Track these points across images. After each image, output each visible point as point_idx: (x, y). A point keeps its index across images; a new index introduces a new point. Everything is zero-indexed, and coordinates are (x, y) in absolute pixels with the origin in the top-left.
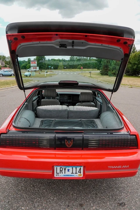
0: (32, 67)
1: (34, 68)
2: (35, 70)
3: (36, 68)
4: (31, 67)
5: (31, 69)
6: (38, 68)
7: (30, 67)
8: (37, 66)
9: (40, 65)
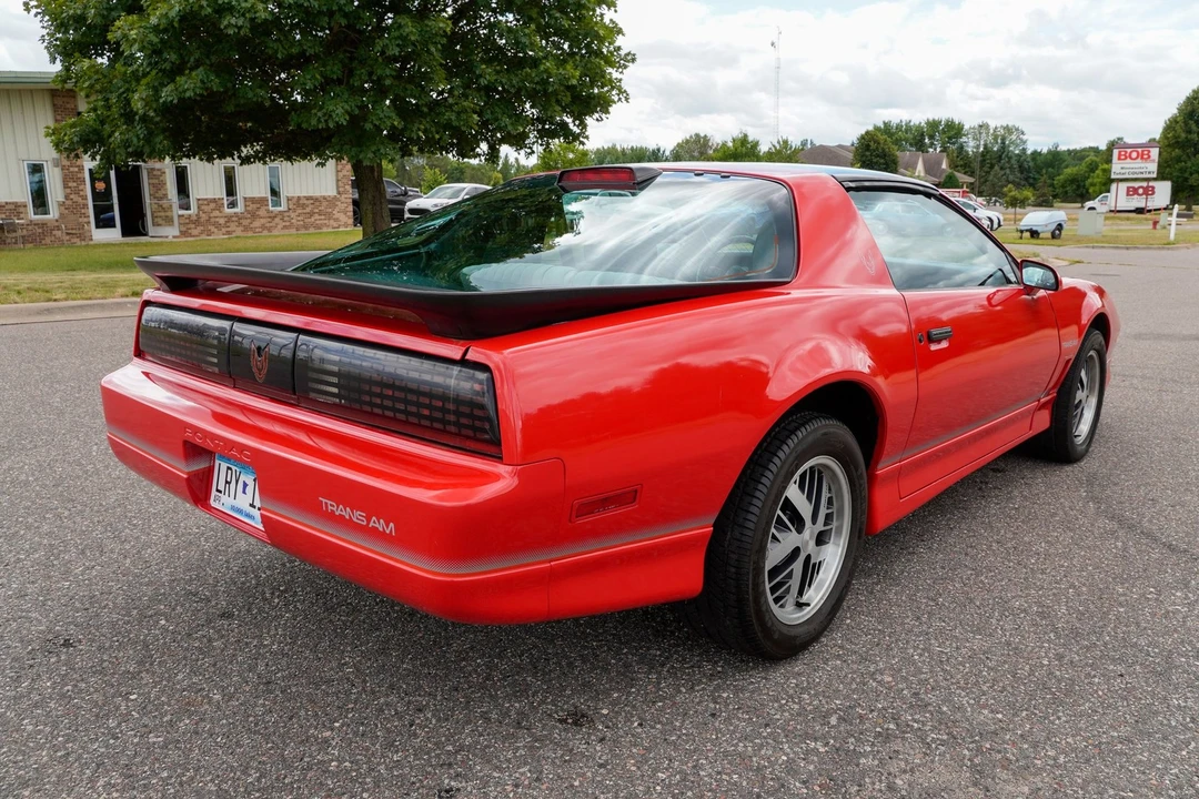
0: (1123, 186)
1: (1135, 191)
2: (1143, 205)
3: (1149, 192)
4: (1114, 186)
5: (1111, 196)
6: (1163, 190)
7: (1107, 184)
8: (1161, 176)
9: (1182, 170)
